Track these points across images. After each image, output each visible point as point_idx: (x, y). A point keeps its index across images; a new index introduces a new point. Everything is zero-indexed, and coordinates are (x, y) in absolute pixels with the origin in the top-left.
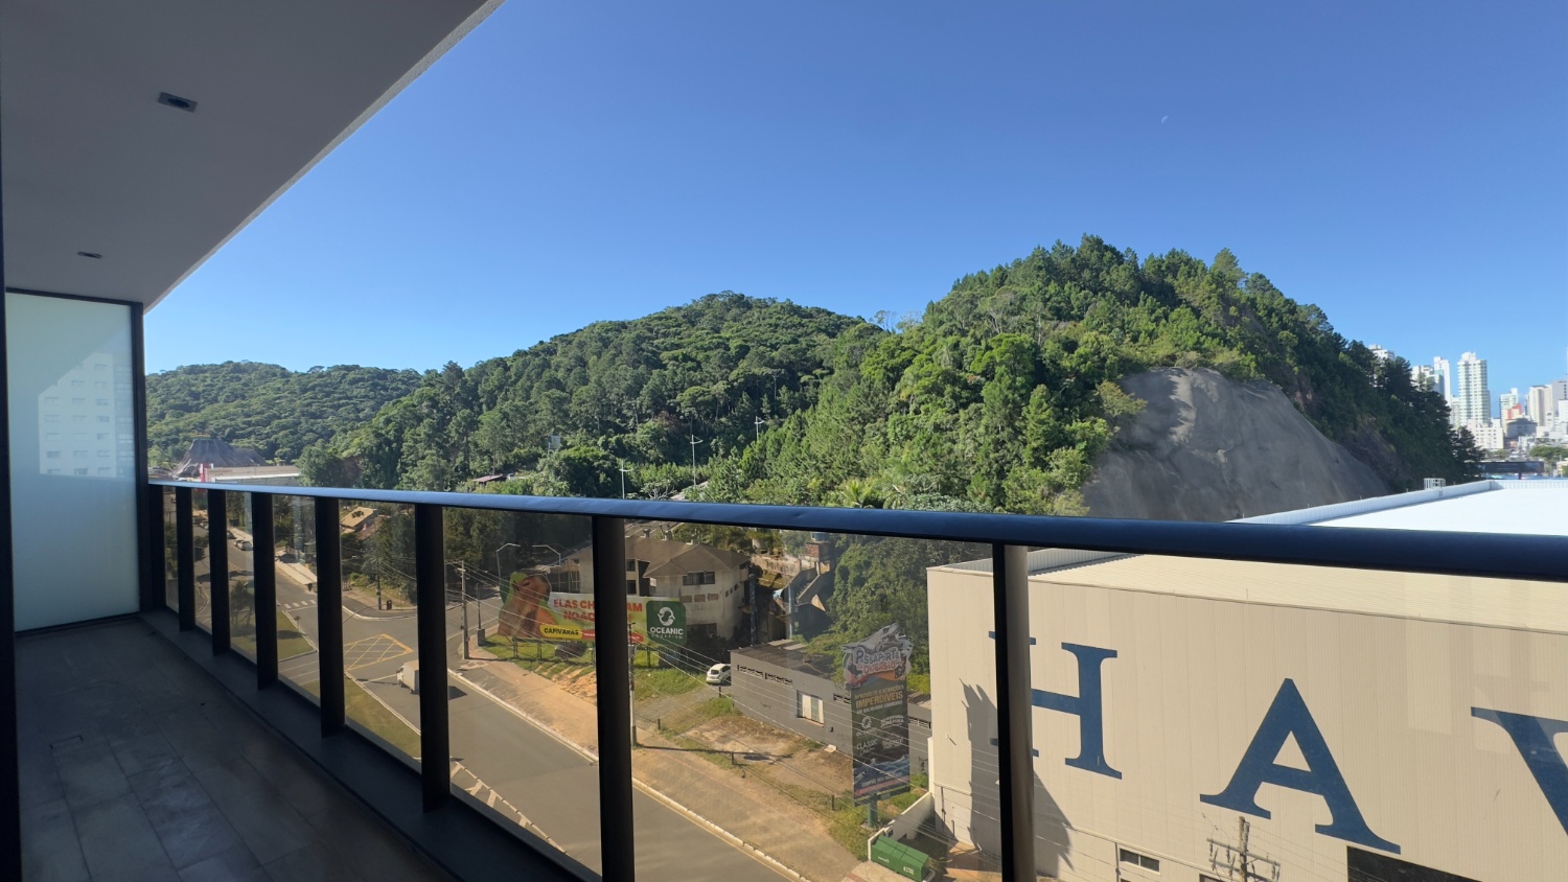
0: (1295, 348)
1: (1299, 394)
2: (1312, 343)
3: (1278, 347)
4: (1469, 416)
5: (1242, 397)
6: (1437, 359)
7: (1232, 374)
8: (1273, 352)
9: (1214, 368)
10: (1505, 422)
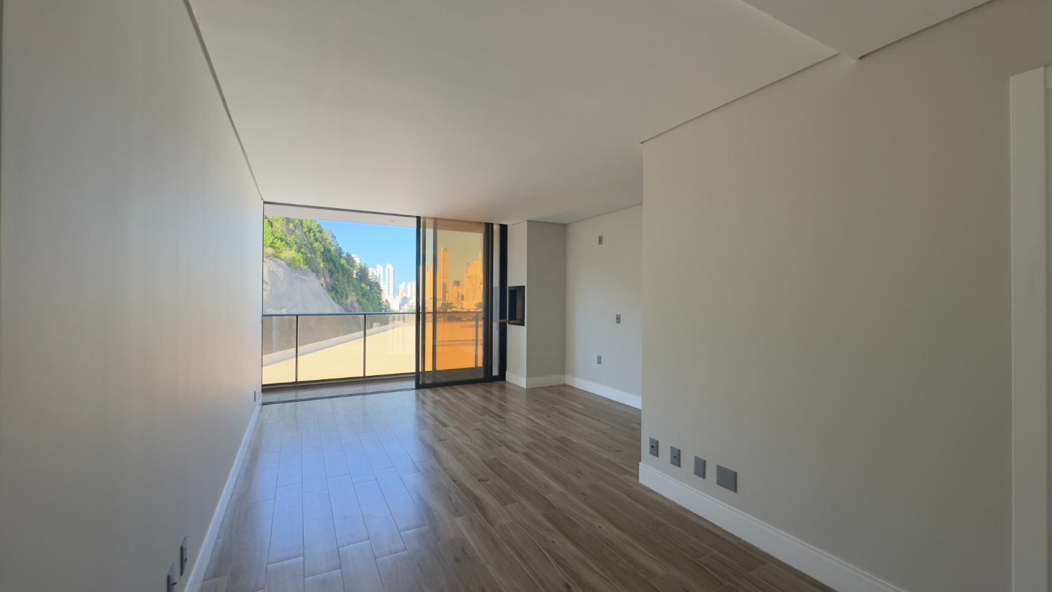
0: (322, 253)
1: (323, 278)
2: (329, 251)
3: (314, 252)
4: (389, 294)
5: (296, 278)
6: (378, 265)
7: (291, 264)
8: (311, 253)
9: (281, 259)
10: (401, 297)
